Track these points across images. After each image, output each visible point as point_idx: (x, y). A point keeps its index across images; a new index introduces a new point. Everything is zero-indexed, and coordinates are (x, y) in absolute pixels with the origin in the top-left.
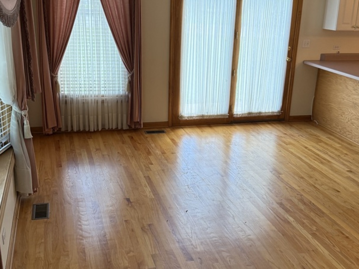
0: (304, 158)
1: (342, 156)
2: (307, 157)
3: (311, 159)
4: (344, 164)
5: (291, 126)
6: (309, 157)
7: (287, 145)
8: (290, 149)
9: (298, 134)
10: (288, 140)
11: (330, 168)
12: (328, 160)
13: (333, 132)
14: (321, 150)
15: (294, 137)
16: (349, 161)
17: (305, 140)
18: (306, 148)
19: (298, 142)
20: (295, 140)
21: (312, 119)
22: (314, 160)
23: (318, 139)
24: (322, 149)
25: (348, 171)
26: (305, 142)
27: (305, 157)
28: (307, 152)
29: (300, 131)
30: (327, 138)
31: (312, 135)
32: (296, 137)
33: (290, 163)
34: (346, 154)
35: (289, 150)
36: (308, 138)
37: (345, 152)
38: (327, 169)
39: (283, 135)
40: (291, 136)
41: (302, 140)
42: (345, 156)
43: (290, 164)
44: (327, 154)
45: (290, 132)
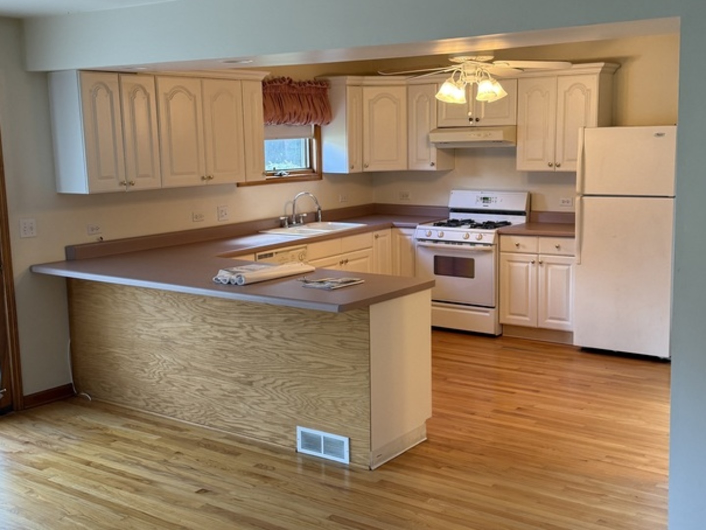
0: (93, 492)
1: (173, 460)
2: (99, 486)
3: (109, 489)
4: (185, 479)
5: (33, 419)
6: (104, 485)
7: (41, 469)
8: (51, 479)
9: (55, 434)
10: (40, 456)
11: (160, 497)
12: (148, 480)
13: (132, 410)
14: (123, 459)
15: (51, 444)
16: (192, 468)
17: (79, 446)
18: (88, 464)
19: (65, 454)
20: (55, 451)
21: (75, 392)
22: (117, 490)
23: (106, 435)
24: (125, 457)
25: (198, 492)
26: (81, 449)
27: (95, 487)
28: (95, 474)
29: (60, 426)
30: (124, 426)
31: (90, 429)
32: (55, 444)
33: (65, 515)
34: (178, 453)
35: (50, 482)
36: (82, 437)
37: (174, 448)
38: (154, 502)
39: (23, 448)
40: (43, 444)
41: (73, 447)
42: (177, 459)
43: (66, 518)
44: (138, 464)
45: (35, 434)
